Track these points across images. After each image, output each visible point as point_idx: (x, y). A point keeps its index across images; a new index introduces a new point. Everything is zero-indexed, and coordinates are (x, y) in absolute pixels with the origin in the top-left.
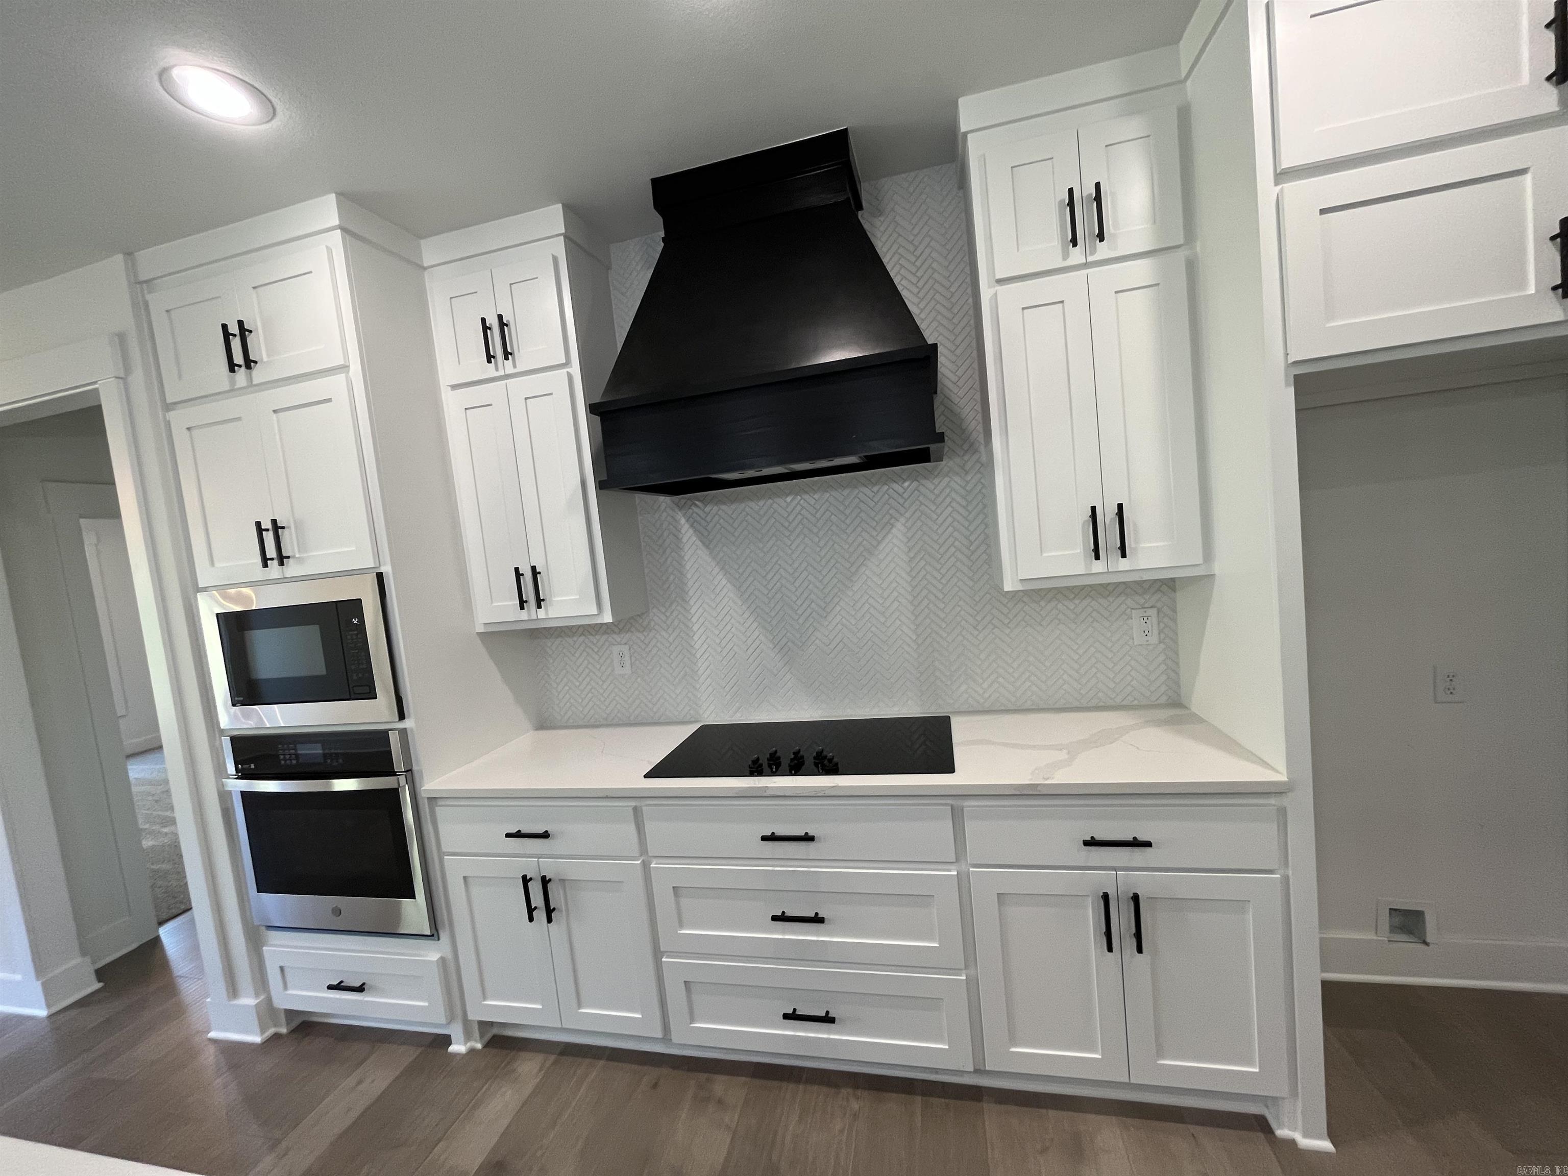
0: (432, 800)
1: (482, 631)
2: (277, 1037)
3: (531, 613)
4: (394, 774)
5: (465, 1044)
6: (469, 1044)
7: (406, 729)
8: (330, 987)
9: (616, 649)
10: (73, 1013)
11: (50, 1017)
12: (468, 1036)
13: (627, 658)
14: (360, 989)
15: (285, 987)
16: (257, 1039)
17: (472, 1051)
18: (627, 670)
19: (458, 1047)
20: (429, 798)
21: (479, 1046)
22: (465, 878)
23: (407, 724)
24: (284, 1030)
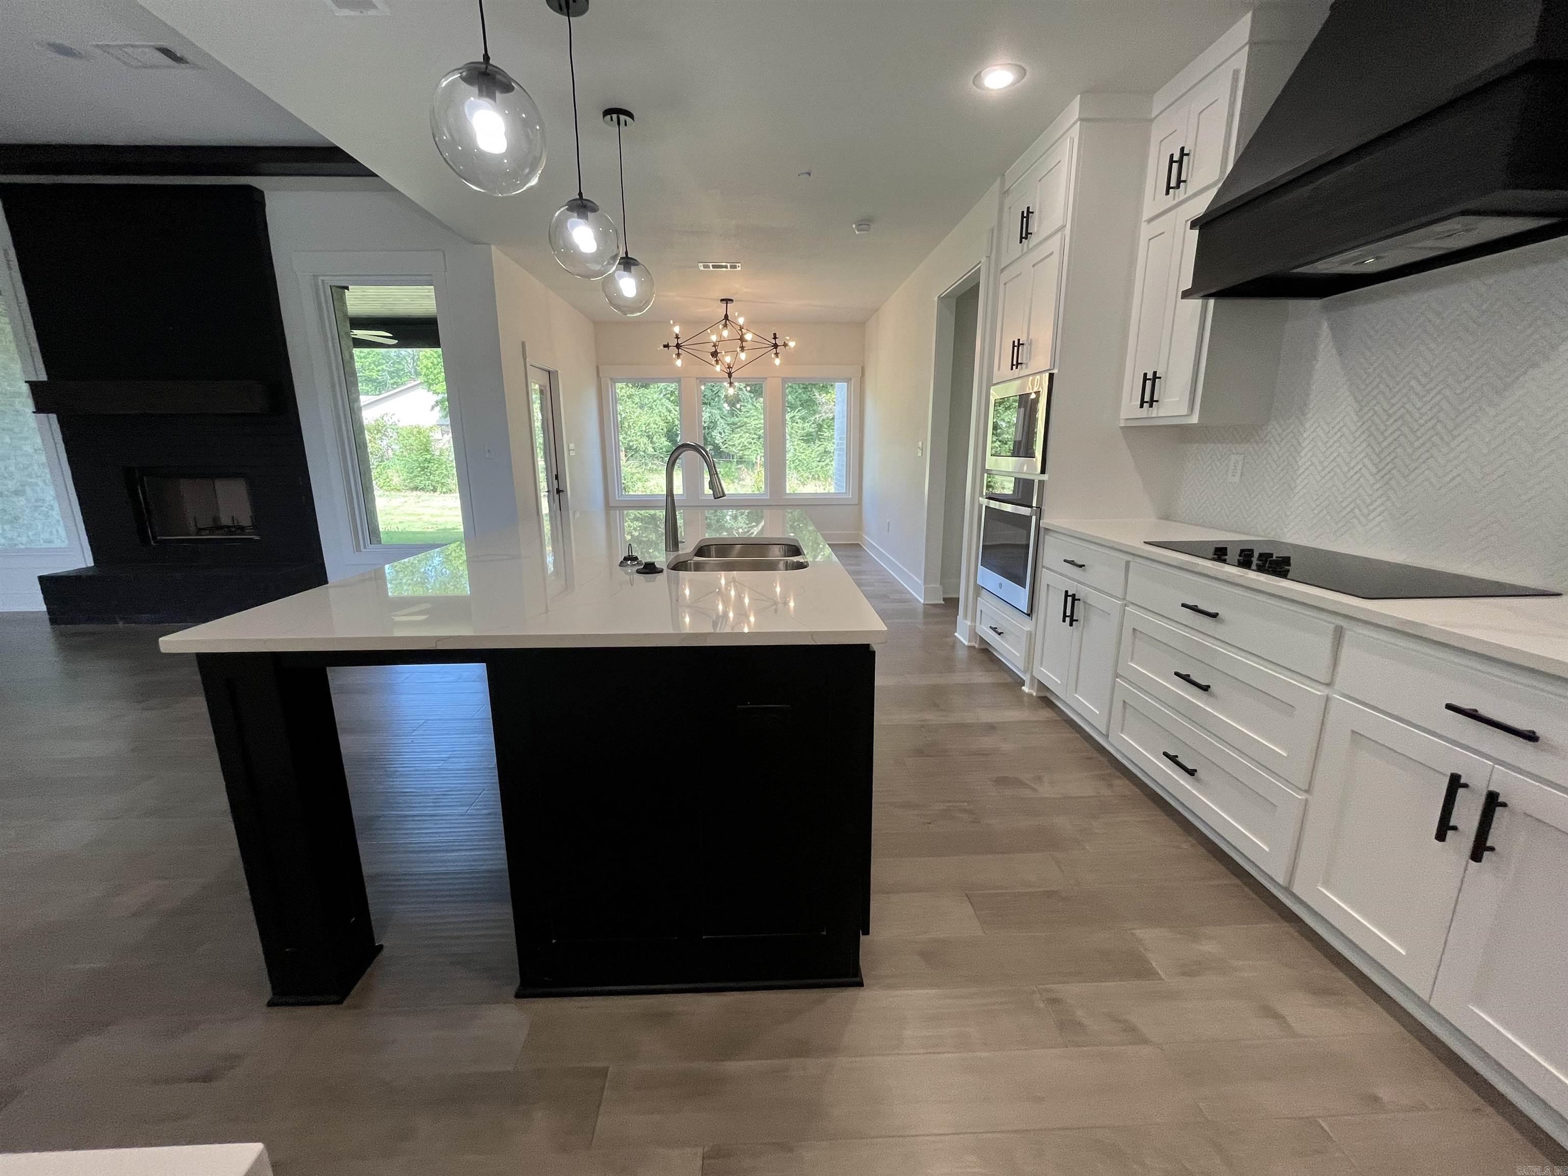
0: (1047, 530)
1: (1123, 425)
2: (974, 647)
3: (1145, 411)
4: (1031, 507)
5: (1029, 689)
6: (1031, 691)
7: (1044, 481)
8: (991, 627)
9: (1233, 458)
10: (930, 606)
11: (924, 604)
12: (1032, 686)
13: (1239, 468)
14: (1000, 634)
15: (981, 624)
16: (966, 643)
17: (1030, 695)
18: (1236, 479)
19: (1025, 689)
20: (1045, 528)
21: (1035, 694)
22: (1048, 585)
23: (1045, 477)
24: (977, 646)
